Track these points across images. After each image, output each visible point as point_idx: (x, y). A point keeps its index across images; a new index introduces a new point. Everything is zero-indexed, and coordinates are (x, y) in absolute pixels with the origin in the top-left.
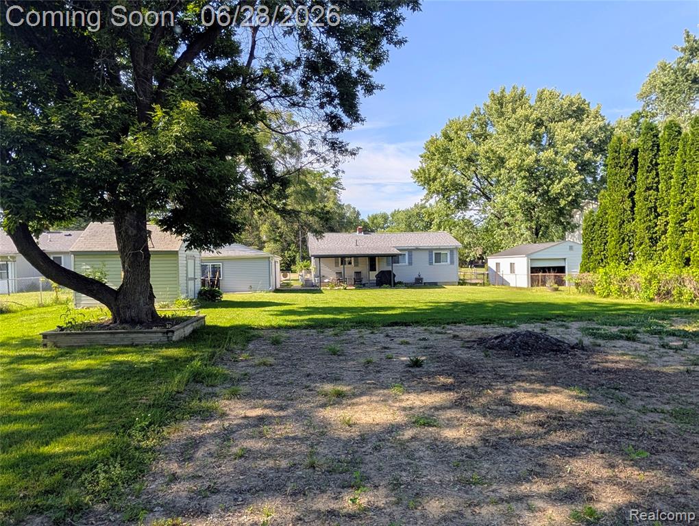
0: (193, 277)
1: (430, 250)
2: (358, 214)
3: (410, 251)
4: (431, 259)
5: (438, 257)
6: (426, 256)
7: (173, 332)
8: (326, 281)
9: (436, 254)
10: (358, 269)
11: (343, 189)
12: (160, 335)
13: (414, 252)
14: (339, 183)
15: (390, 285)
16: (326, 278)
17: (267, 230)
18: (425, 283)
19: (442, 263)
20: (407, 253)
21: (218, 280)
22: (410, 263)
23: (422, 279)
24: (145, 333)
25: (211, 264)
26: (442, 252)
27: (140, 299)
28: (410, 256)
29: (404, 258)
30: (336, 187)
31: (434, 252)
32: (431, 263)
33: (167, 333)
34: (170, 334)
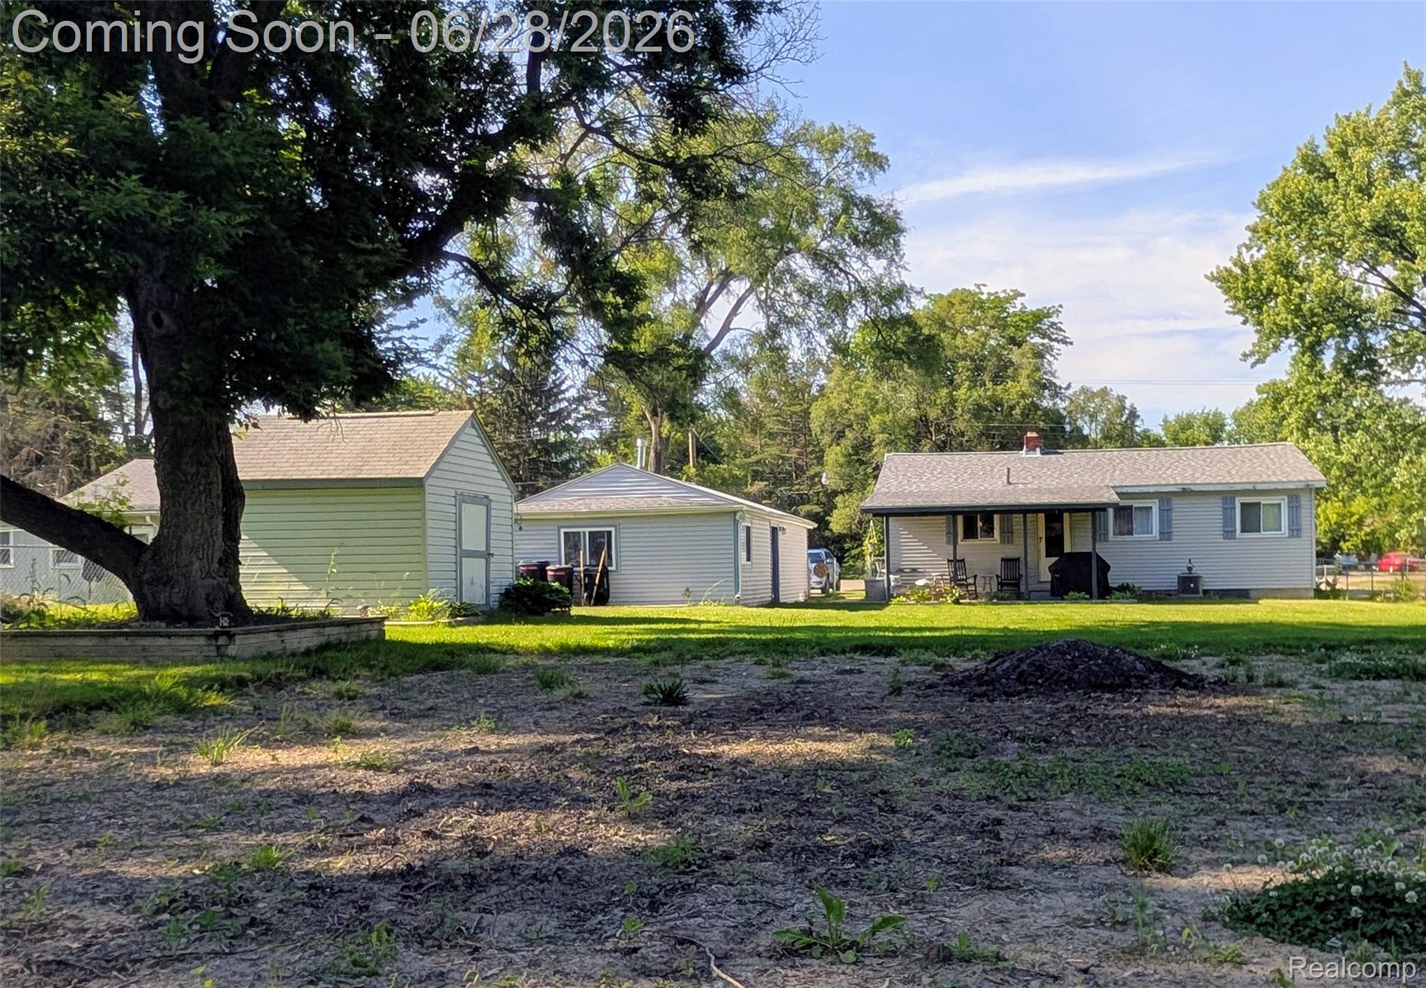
0: (484, 549)
1: (1227, 496)
2: (1133, 415)
3: (1165, 497)
4: (1228, 520)
5: (1251, 518)
6: (1214, 510)
7: (231, 637)
8: (920, 582)
9: (1242, 505)
10: (1013, 551)
11: (1064, 342)
12: (202, 641)
13: (1176, 502)
14: (1053, 324)
15: (1089, 592)
16: (923, 574)
17: (842, 460)
18: (1205, 592)
19: (1263, 534)
20: (1155, 505)
21: (605, 573)
22: (1166, 535)
23: (1196, 579)
24: (169, 636)
25: (587, 530)
26: (1264, 500)
27: (191, 563)
28: (1166, 513)
29: (1148, 519)
30: (1044, 336)
31: (1239, 501)
32: (1229, 534)
33: (216, 636)
34: (222, 641)
